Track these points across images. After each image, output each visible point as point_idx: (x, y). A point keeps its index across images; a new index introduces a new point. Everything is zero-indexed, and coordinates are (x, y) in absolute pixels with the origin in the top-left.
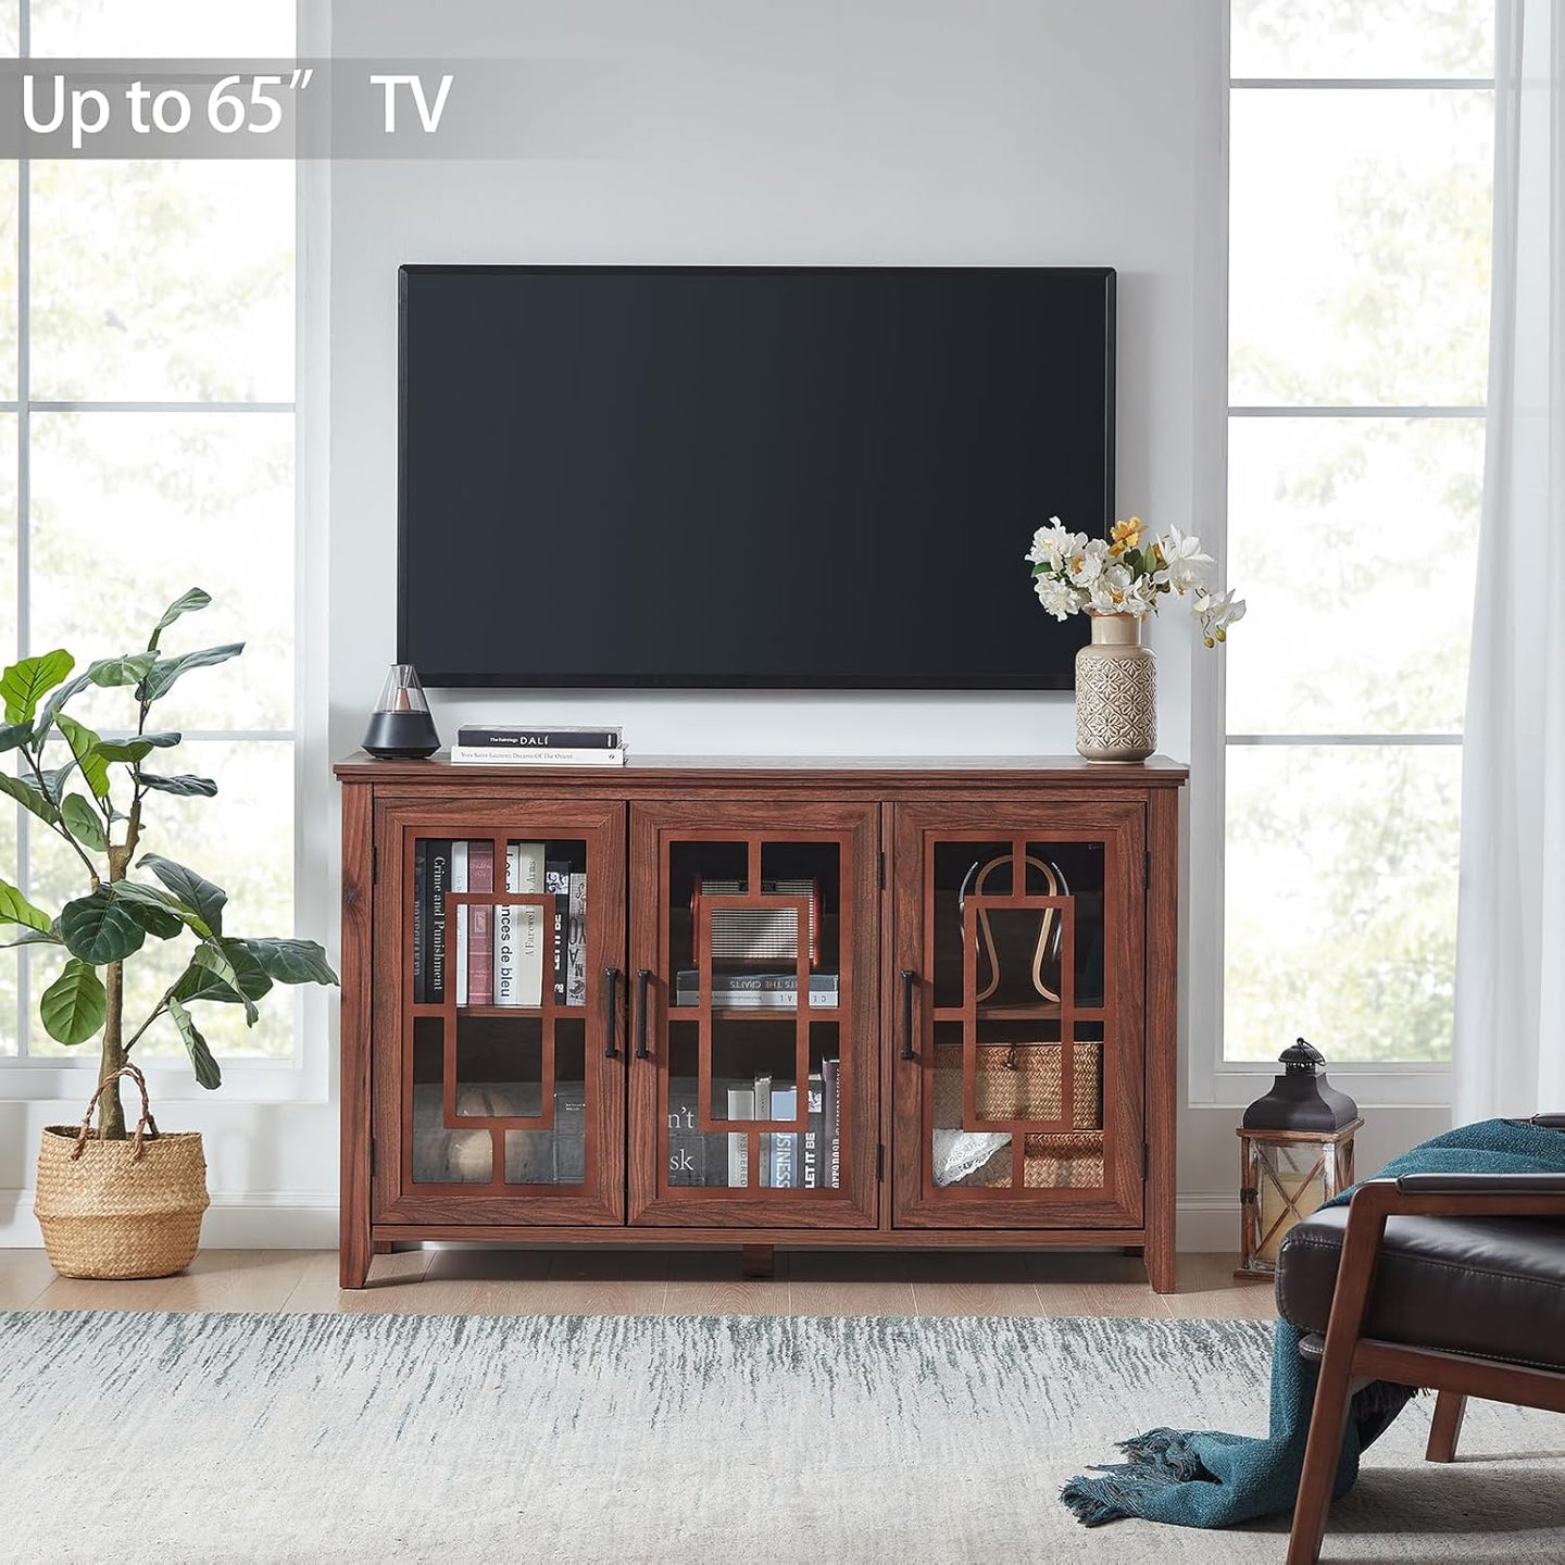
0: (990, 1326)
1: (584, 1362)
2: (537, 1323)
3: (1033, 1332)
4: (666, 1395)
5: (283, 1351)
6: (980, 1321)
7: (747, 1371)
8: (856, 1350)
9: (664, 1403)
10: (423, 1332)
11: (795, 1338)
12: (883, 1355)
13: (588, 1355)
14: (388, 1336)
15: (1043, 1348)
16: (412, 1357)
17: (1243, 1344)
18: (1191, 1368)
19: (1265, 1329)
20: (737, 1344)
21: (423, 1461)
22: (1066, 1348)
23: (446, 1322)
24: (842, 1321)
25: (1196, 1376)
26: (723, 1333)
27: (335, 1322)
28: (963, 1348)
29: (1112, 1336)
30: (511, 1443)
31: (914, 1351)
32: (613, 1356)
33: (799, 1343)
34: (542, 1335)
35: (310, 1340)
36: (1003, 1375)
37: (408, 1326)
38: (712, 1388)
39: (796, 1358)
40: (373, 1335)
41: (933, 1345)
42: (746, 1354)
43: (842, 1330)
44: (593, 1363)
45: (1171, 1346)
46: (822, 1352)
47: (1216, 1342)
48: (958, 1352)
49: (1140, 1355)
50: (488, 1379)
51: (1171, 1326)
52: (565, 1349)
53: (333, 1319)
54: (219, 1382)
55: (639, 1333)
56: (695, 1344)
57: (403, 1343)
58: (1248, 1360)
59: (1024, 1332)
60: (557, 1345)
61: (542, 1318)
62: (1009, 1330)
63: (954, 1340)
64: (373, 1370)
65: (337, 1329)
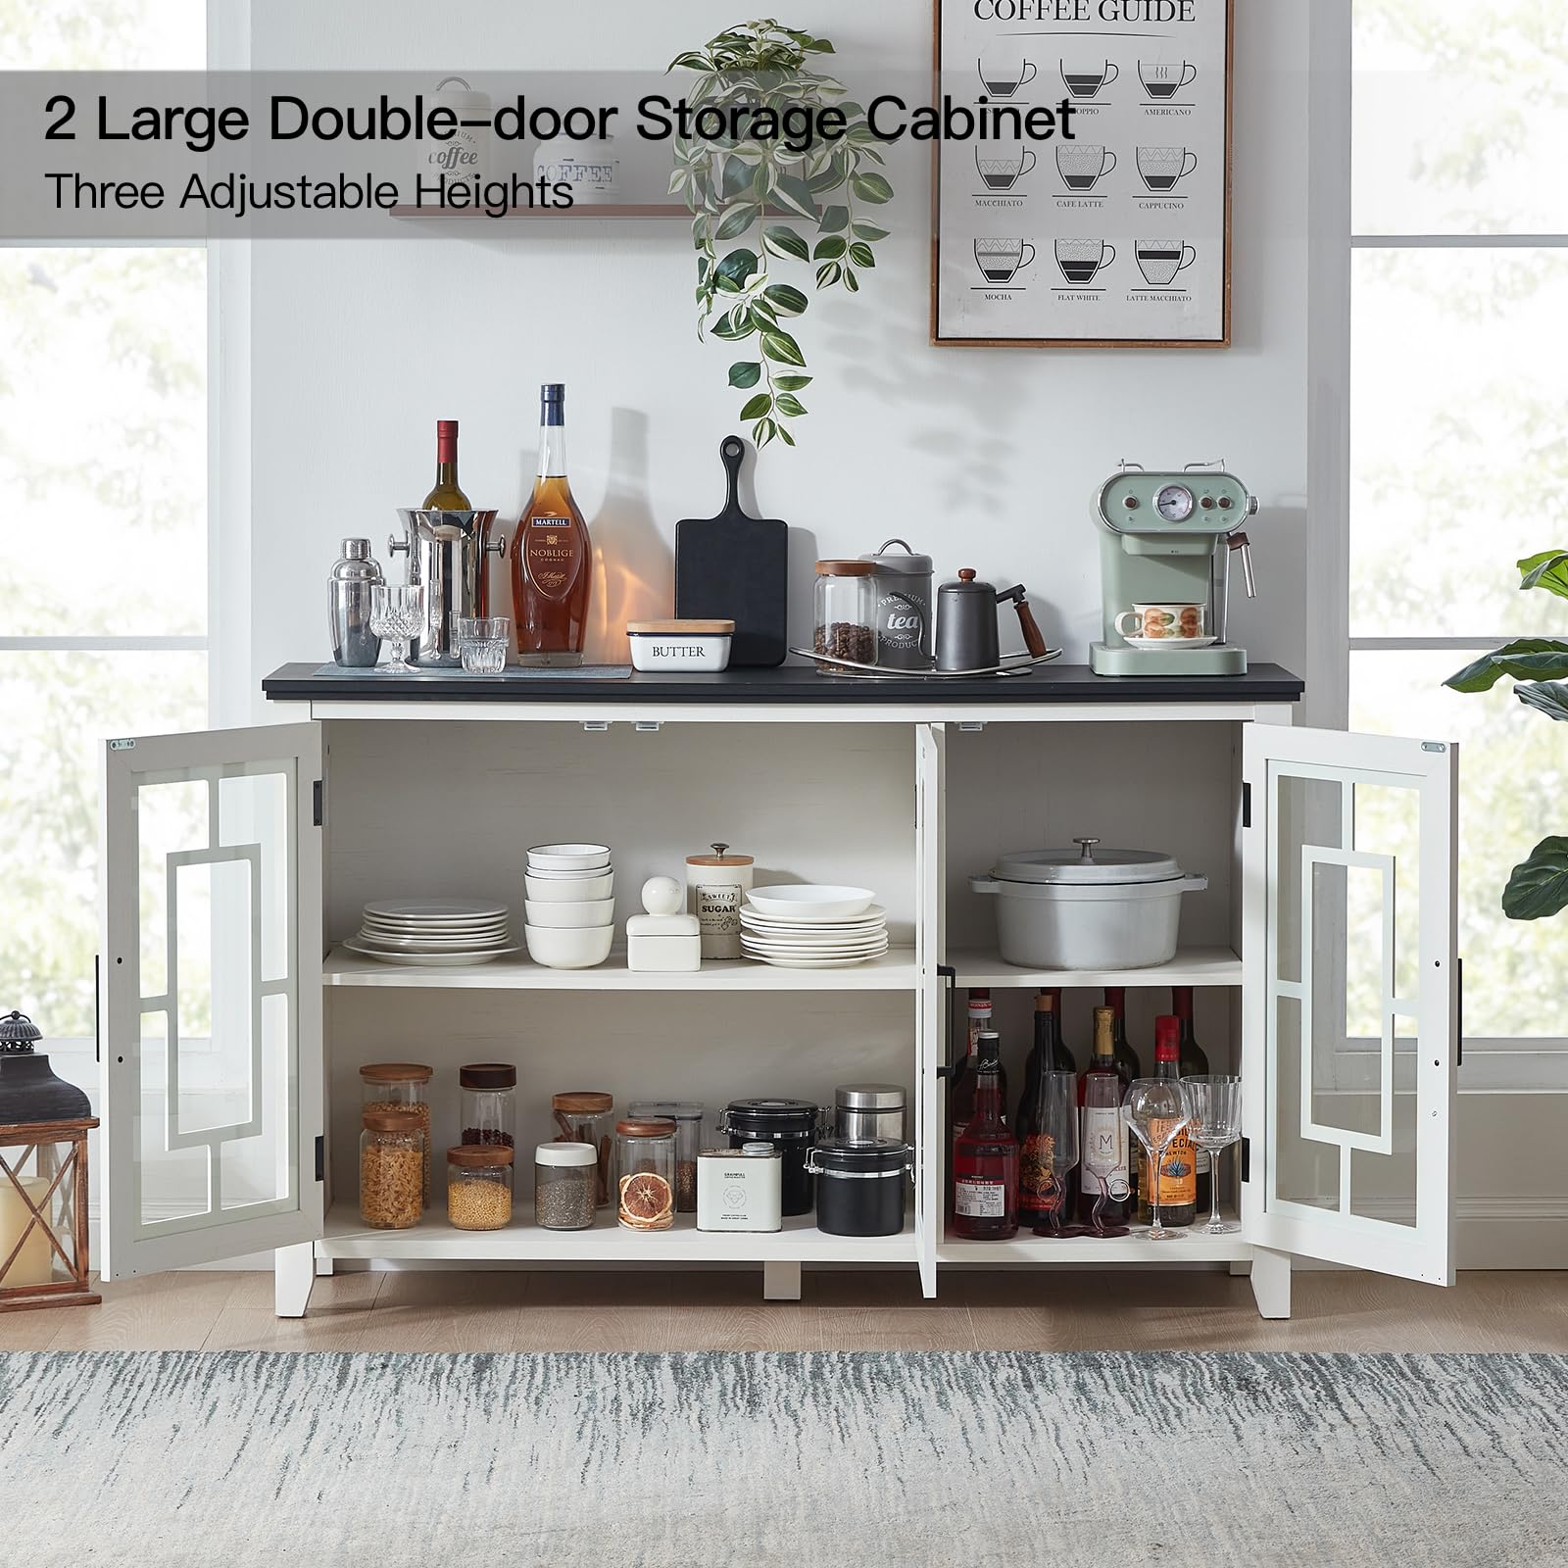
0: (989, 1363)
1: (497, 1407)
2: (437, 1362)
3: (1040, 1369)
4: (599, 1446)
5: (131, 1395)
6: (975, 1357)
7: (694, 1416)
8: (826, 1391)
9: (596, 1454)
10: (299, 1373)
11: (751, 1377)
12: (858, 1396)
13: (501, 1399)
14: (257, 1377)
15: (1052, 1389)
16: (287, 1401)
17: (1295, 1380)
18: (1231, 1409)
19: (1323, 1362)
20: (682, 1385)
21: (309, 1522)
22: (1081, 1387)
23: (326, 1360)
24: (809, 1357)
25: (1237, 1419)
26: (665, 1374)
27: (191, 1361)
28: (955, 1388)
29: (1137, 1372)
30: (413, 1502)
31: (896, 1392)
32: (532, 1399)
33: (755, 1382)
34: (444, 1375)
35: (163, 1382)
36: (1005, 1418)
37: (280, 1365)
38: (654, 1436)
39: (753, 1403)
40: (238, 1375)
41: (919, 1383)
42: (693, 1396)
43: (808, 1367)
44: (509, 1409)
45: (1208, 1384)
46: (784, 1393)
47: (1262, 1379)
48: (949, 1392)
49: (1170, 1396)
50: (382, 1428)
51: (1208, 1359)
52: (473, 1391)
53: (188, 1357)
54: (57, 1432)
55: (563, 1373)
56: (631, 1384)
57: (277, 1386)
58: (1301, 1400)
59: (1030, 1369)
60: (463, 1387)
61: (444, 1358)
62: (1011, 1366)
63: (944, 1379)
64: (244, 1417)
65: (195, 1369)
